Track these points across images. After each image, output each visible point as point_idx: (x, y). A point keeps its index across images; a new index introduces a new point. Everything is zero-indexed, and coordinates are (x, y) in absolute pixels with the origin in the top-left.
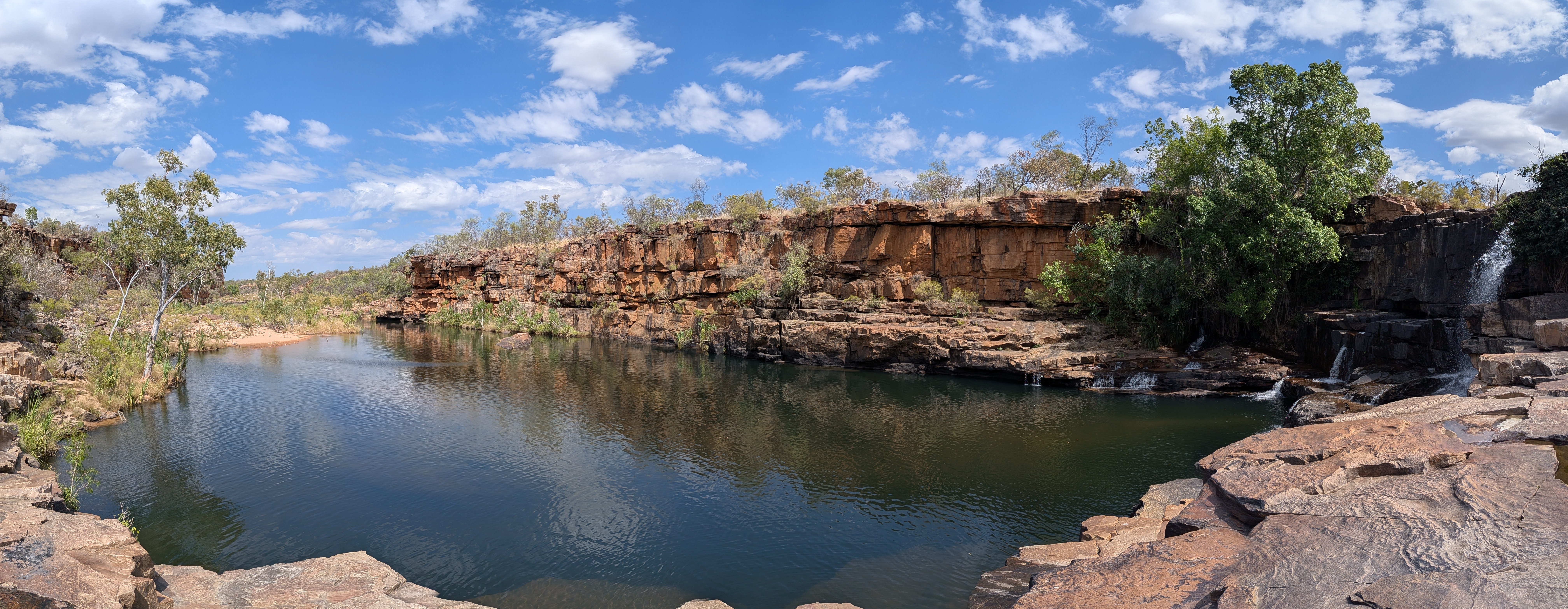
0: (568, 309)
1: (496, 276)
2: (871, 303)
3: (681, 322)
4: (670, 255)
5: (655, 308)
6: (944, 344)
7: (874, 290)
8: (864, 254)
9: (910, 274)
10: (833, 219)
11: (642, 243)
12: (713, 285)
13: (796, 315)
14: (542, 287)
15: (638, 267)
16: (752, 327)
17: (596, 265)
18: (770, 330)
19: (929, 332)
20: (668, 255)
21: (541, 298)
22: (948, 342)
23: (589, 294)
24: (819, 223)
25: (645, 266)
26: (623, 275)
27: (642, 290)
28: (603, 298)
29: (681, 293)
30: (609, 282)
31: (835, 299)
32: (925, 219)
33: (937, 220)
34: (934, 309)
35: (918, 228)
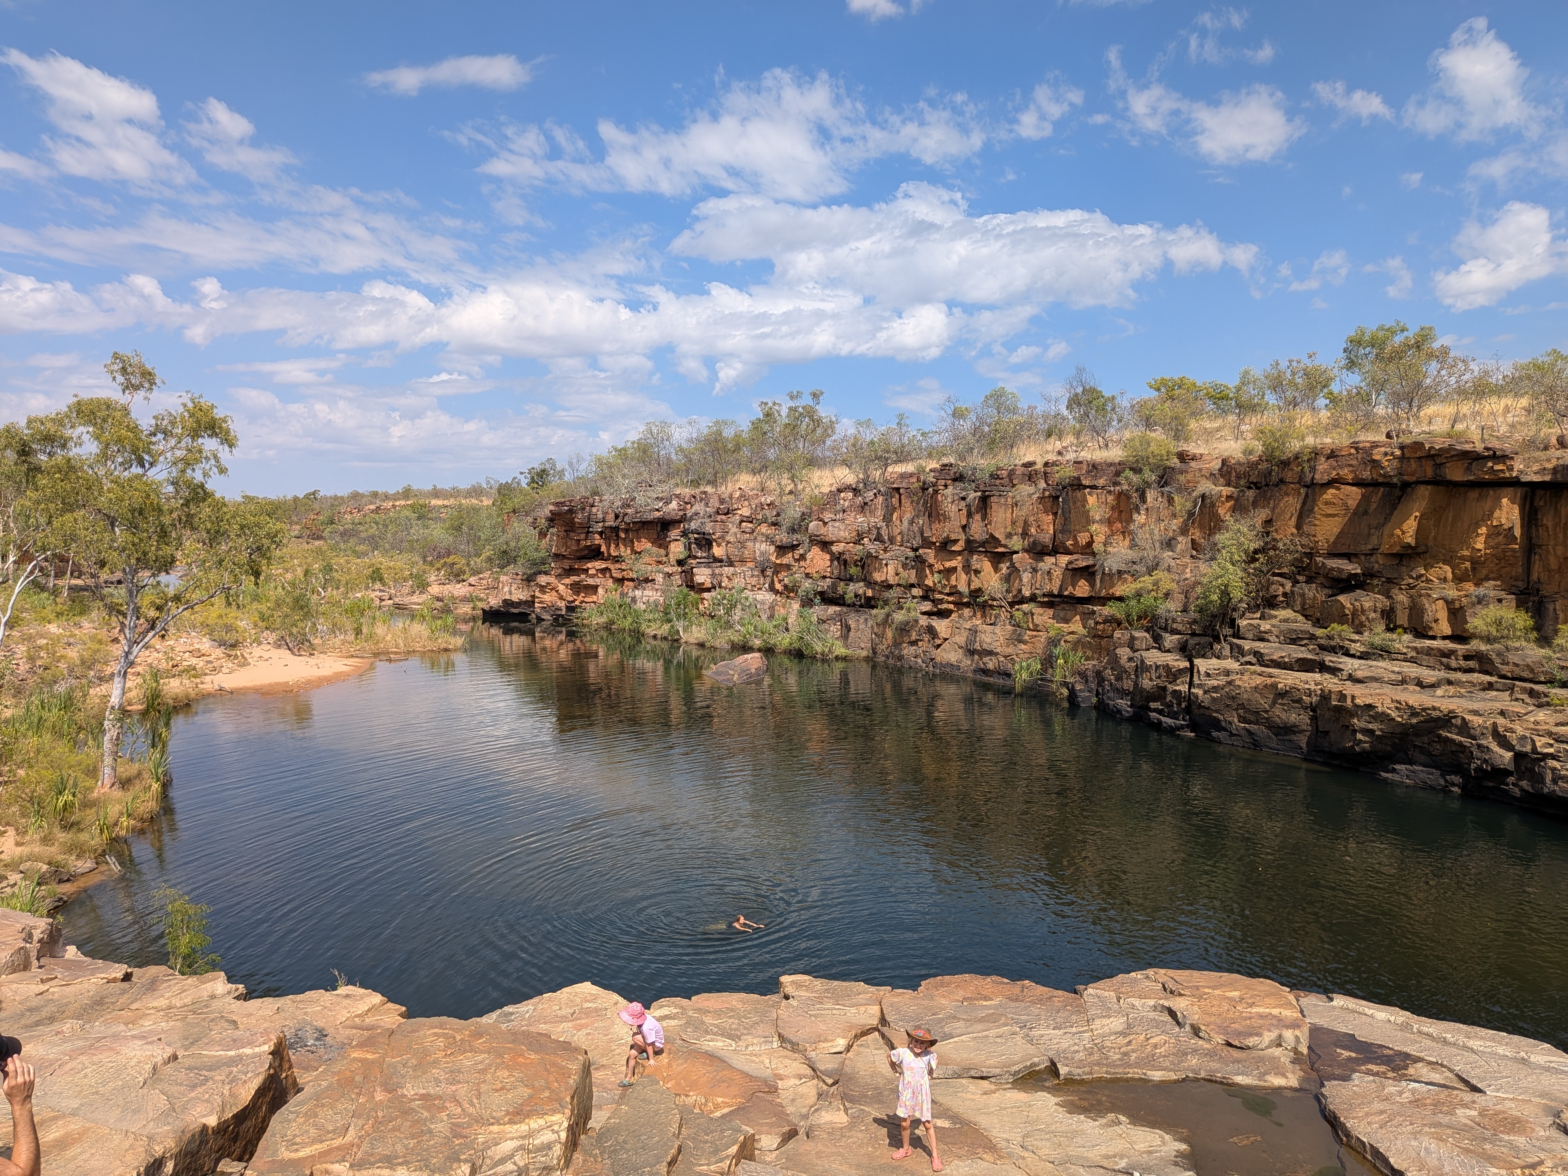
0: (832, 609)
1: (705, 542)
2: (1377, 640)
3: (1025, 642)
4: (1013, 523)
5: (984, 616)
6: (1504, 743)
7: (1388, 616)
8: (1374, 541)
9: (1470, 587)
10: (1313, 469)
11: (964, 499)
12: (1082, 583)
13: (1227, 651)
14: (788, 567)
15: (956, 541)
16: (1142, 668)
17: (884, 533)
18: (1173, 675)
19: (1476, 713)
20: (1009, 523)
21: (786, 586)
22: (1513, 739)
23: (870, 583)
24: (1289, 476)
25: (968, 542)
26: (929, 554)
27: (961, 581)
28: (892, 594)
29: (1027, 593)
30: (905, 566)
31: (1308, 626)
32: (1507, 475)
33: (1536, 478)
34: (1507, 664)
35: (1492, 493)
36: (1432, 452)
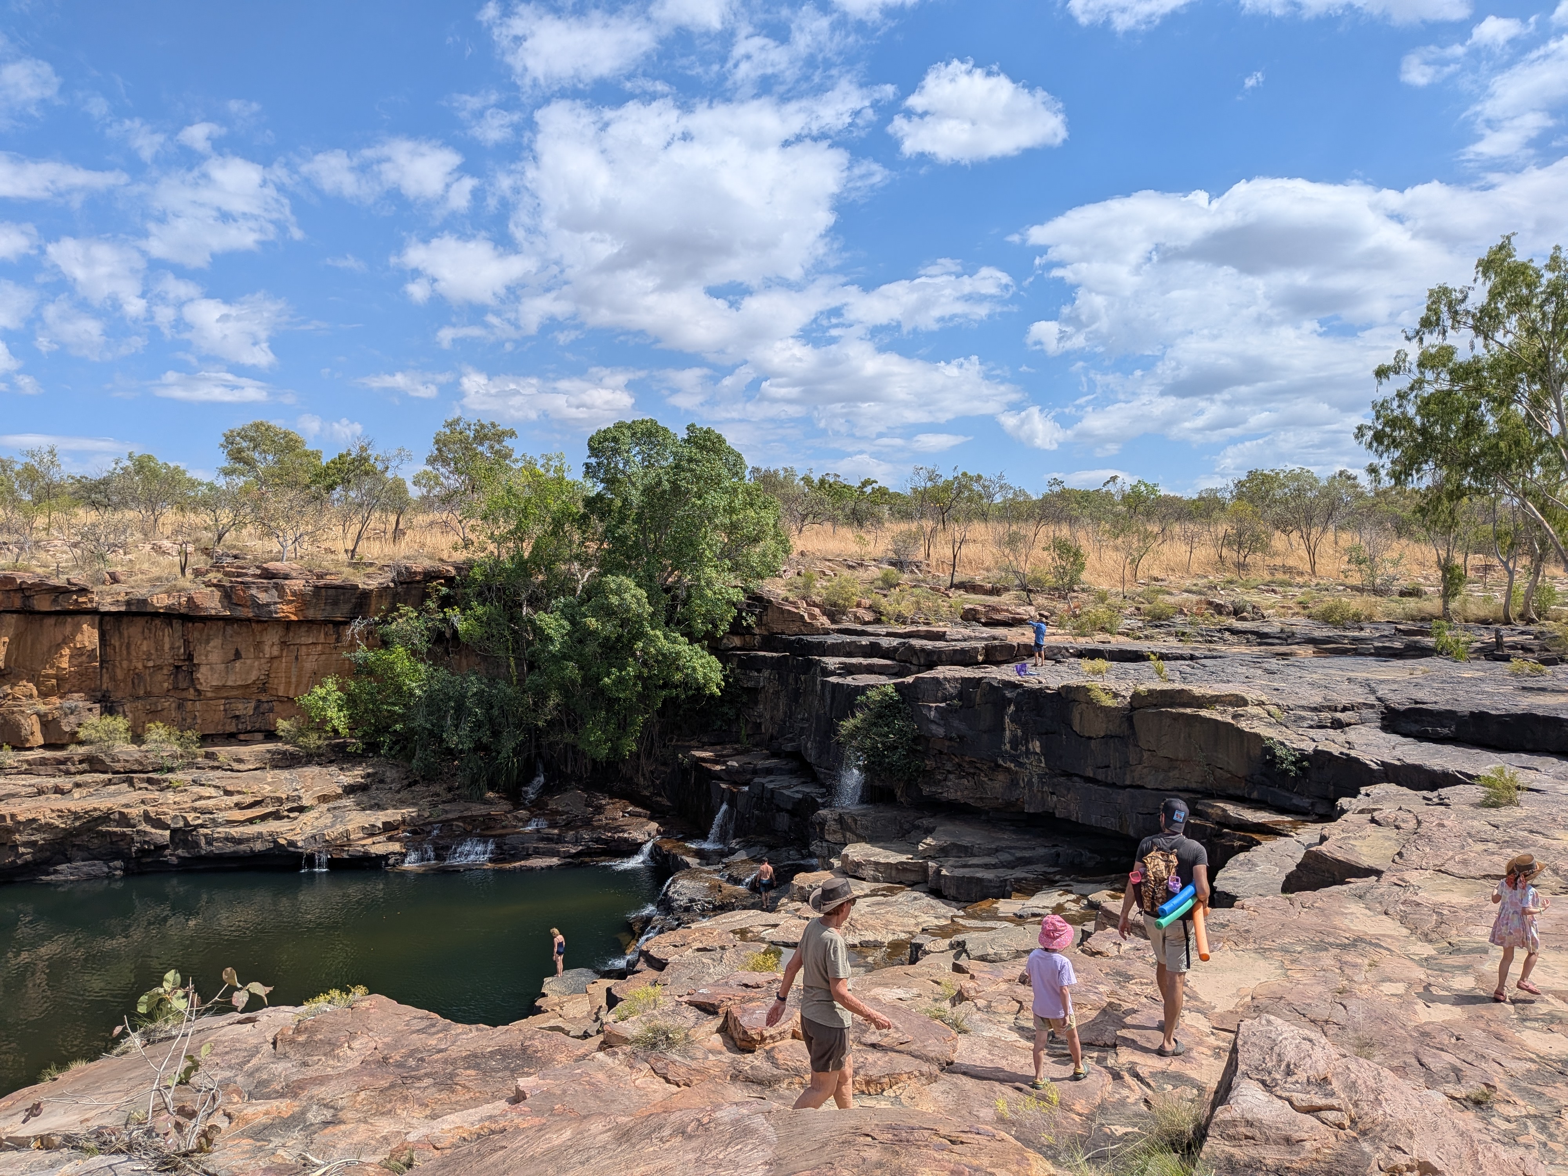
6: (158, 823)
9: (56, 701)
19: (127, 806)
22: (168, 820)
32: (89, 606)
33: (114, 609)
34: (119, 761)
35: (69, 620)
36: (24, 586)
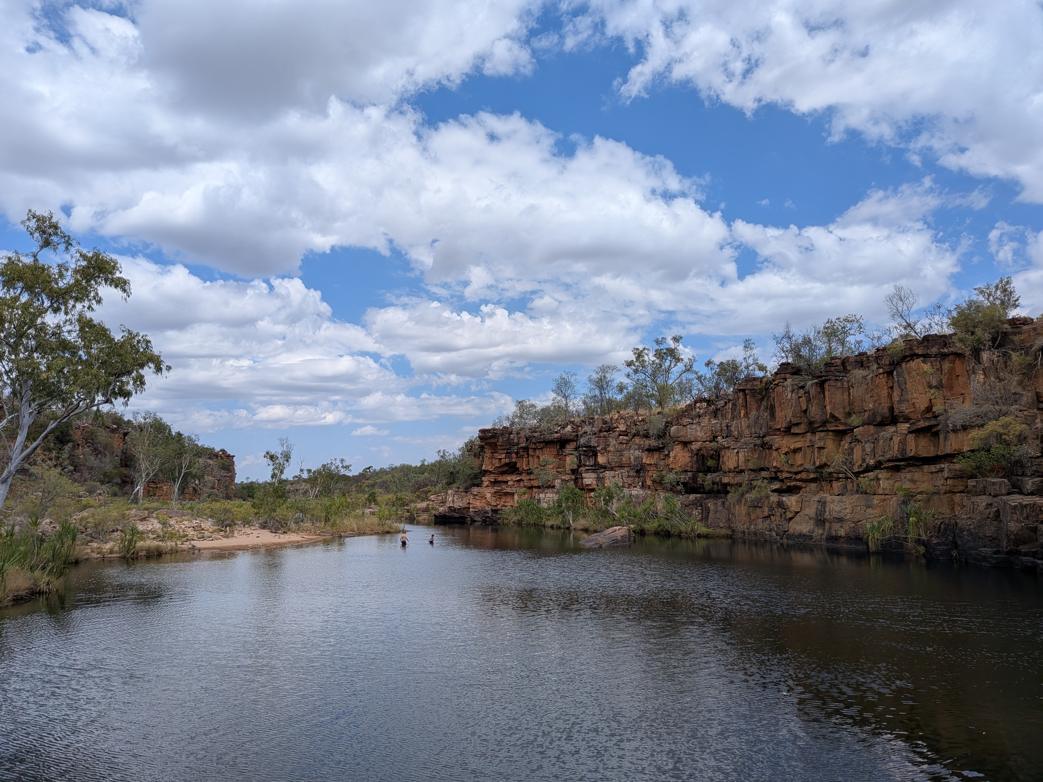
0: (693, 497)
1: (592, 452)
3: (874, 508)
4: (850, 403)
5: (830, 489)
11: (803, 387)
12: (926, 443)
14: (656, 466)
16: (1005, 512)
20: (846, 404)
21: (654, 481)
25: (810, 423)
26: (775, 440)
27: (807, 460)
28: (745, 477)
29: (870, 462)
30: (754, 453)
